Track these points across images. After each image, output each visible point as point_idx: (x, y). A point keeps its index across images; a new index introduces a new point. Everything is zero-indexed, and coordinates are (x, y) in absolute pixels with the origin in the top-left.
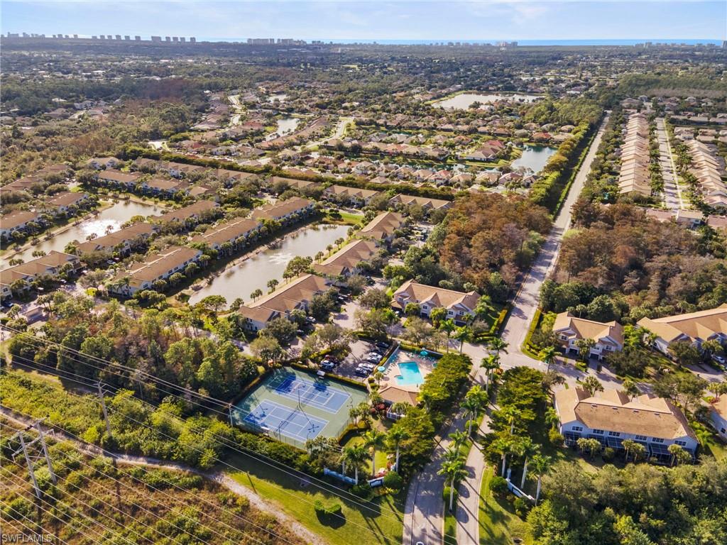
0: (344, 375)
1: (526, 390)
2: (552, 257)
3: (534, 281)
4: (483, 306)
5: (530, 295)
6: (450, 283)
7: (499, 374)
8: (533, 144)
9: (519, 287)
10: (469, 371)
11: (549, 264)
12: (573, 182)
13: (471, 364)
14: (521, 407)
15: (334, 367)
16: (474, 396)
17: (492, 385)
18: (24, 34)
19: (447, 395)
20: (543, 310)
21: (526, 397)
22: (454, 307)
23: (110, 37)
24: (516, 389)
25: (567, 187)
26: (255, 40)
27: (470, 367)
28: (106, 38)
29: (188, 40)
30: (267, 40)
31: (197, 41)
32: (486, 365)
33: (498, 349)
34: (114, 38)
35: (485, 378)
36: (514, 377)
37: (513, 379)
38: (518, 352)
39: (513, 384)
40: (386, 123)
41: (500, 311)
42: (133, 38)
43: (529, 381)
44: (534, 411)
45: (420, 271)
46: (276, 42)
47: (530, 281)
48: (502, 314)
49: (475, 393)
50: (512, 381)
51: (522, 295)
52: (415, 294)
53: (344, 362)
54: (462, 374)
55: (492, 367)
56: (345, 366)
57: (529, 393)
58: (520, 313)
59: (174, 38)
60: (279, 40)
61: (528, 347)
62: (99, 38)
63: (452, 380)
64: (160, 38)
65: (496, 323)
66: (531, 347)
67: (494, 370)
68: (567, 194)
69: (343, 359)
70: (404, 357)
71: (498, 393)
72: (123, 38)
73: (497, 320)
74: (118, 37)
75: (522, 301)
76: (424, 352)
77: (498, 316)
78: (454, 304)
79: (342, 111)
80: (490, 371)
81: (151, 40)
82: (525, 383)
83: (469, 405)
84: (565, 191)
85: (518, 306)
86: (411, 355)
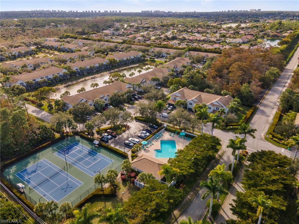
0: (115, 145)
1: (275, 175)
2: (286, 83)
3: (273, 95)
4: (234, 104)
5: (270, 102)
6: (212, 91)
7: (244, 155)
8: (270, 38)
9: (262, 98)
10: (217, 151)
11: (284, 86)
12: (296, 50)
13: (220, 144)
14: (269, 193)
15: (111, 139)
16: (218, 175)
17: (237, 164)
18: (58, 10)
19: (192, 171)
20: (282, 112)
21: (274, 182)
22: (212, 104)
23: (89, 11)
24: (262, 172)
25: (293, 52)
26: (144, 11)
27: (218, 147)
28: (88, 12)
29: (118, 12)
30: (149, 11)
31: (122, 12)
32: (233, 145)
33: (245, 133)
34: (91, 12)
35: (232, 158)
36: (260, 159)
37: (259, 161)
38: (261, 139)
39: (259, 166)
40: (192, 31)
41: (248, 110)
42: (97, 12)
43: (276, 166)
44: (285, 199)
45: (192, 83)
46: (153, 12)
47: (271, 94)
48: (249, 113)
49: (219, 172)
50: (258, 163)
51: (265, 102)
52: (185, 95)
53: (120, 136)
54: (210, 153)
55: (239, 148)
56: (119, 139)
57: (277, 177)
58: (263, 113)
59: (113, 11)
60: (154, 11)
61: (271, 136)
62: (85, 12)
63: (198, 157)
64: (107, 11)
65: (243, 118)
66: (273, 136)
67: (241, 151)
68: (293, 55)
69: (121, 134)
70: (167, 136)
71: (242, 173)
72: (94, 12)
73: (245, 116)
74: (92, 11)
75: (265, 106)
76: (183, 133)
77: (245, 114)
78: (212, 102)
79: (172, 27)
80: (237, 152)
81: (104, 12)
82: (271, 167)
83: (210, 185)
84: (291, 54)
85: (261, 108)
86: (172, 134)
